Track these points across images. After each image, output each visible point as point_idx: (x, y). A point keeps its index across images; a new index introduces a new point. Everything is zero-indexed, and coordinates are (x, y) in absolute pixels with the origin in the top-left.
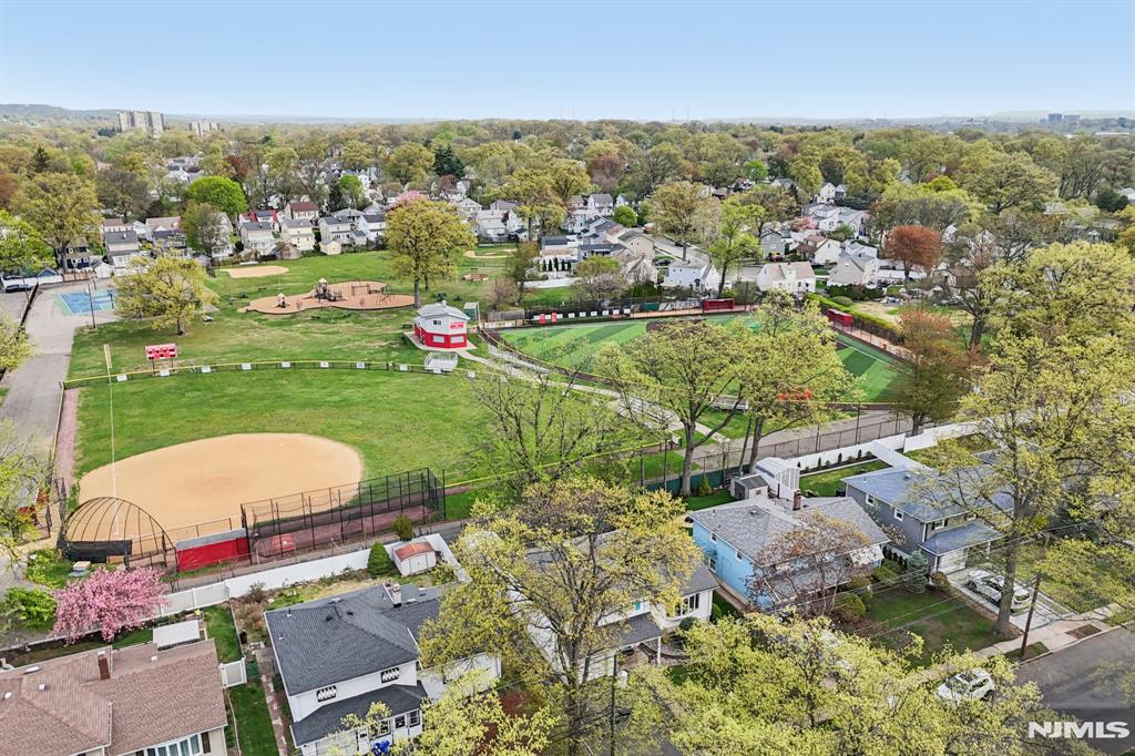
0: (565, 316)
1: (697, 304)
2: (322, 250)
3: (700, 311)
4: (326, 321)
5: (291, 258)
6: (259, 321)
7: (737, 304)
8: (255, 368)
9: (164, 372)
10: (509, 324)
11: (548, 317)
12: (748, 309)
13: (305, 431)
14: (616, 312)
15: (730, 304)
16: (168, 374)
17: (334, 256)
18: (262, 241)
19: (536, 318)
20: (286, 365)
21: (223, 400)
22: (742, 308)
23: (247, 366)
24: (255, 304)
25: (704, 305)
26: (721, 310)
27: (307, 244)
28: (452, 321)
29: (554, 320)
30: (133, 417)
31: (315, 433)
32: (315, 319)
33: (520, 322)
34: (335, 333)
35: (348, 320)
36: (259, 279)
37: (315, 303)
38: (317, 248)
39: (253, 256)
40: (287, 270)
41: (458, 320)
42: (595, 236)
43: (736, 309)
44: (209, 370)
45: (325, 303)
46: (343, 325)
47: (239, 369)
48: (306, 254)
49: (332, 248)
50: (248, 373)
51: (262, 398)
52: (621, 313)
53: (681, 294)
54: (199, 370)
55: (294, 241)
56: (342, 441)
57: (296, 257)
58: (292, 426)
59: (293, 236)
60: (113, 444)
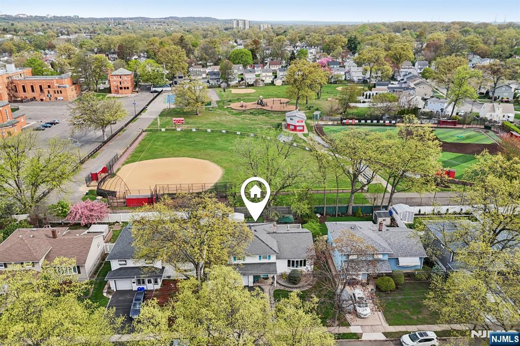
0: (360, 121)
1: (436, 122)
2: (274, 83)
3: (436, 126)
4: (255, 115)
5: (260, 86)
6: (230, 112)
7: (458, 124)
8: (212, 131)
9: (179, 129)
10: (330, 123)
11: (350, 121)
12: (464, 127)
13: (210, 160)
14: (387, 122)
15: (455, 123)
16: (180, 130)
17: (278, 86)
18: (250, 78)
19: (344, 121)
20: (224, 131)
21: (191, 143)
22: (461, 126)
23: (209, 130)
24: (233, 105)
25: (440, 123)
26: (447, 126)
27: (268, 80)
28: (297, 119)
29: (353, 123)
30: (156, 145)
31: (213, 162)
32: (251, 113)
33: (336, 123)
34: (255, 120)
35: (264, 115)
36: (241, 94)
37: (255, 106)
38: (273, 82)
39: (244, 84)
40: (255, 91)
41: (300, 119)
42: (405, 82)
43: (458, 126)
44: (195, 130)
45: (260, 107)
46: (261, 117)
47: (206, 131)
48: (267, 85)
49: (278, 82)
50: (209, 134)
51: (206, 144)
52: (390, 122)
53: (430, 116)
54: (191, 130)
55: (264, 79)
56: (221, 166)
57: (262, 86)
58: (208, 157)
59: (264, 76)
60: (142, 155)
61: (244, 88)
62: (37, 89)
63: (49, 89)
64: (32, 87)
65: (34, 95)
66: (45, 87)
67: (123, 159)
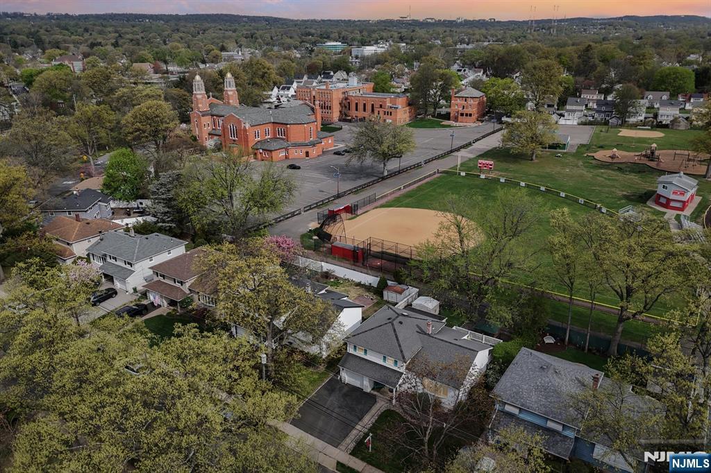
4: (623, 172)
6: (585, 163)
8: (527, 186)
9: (483, 176)
23: (522, 183)
24: (600, 153)
28: (675, 189)
30: (435, 192)
32: (620, 169)
34: (615, 180)
37: (635, 159)
39: (650, 123)
40: (662, 135)
41: (681, 189)
44: (504, 181)
45: (643, 160)
46: (631, 176)
47: (519, 184)
48: (693, 128)
54: (499, 180)
60: (407, 201)
61: (648, 129)
62: (369, 108)
63: (380, 109)
64: (365, 105)
65: (366, 114)
66: (376, 106)
67: (383, 201)
